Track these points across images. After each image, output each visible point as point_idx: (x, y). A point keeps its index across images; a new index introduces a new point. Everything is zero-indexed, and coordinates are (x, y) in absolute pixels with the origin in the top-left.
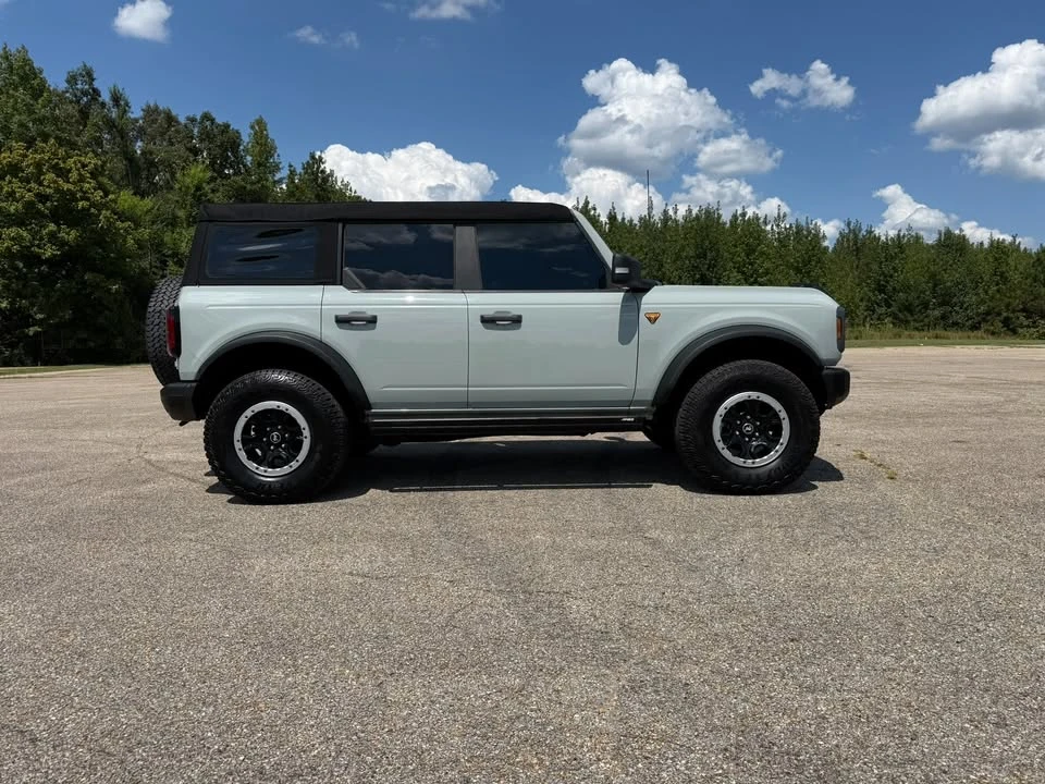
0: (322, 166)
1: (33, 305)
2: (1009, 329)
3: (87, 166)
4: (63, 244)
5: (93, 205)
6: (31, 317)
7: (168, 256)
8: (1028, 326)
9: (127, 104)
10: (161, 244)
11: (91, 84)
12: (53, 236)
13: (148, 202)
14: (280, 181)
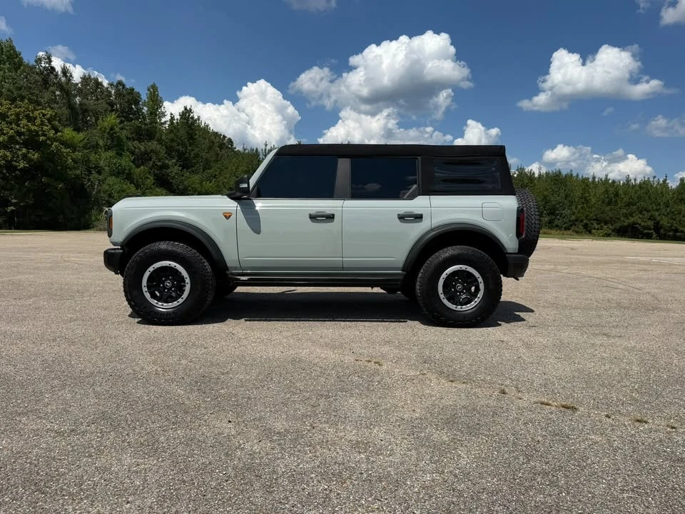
0: (192, 115)
1: (11, 194)
2: (587, 230)
3: (46, 115)
4: (30, 161)
5: (49, 139)
6: (10, 201)
7: (92, 168)
8: (598, 229)
9: (71, 76)
10: (89, 161)
11: (50, 64)
12: (25, 156)
13: (81, 136)
14: (165, 122)
